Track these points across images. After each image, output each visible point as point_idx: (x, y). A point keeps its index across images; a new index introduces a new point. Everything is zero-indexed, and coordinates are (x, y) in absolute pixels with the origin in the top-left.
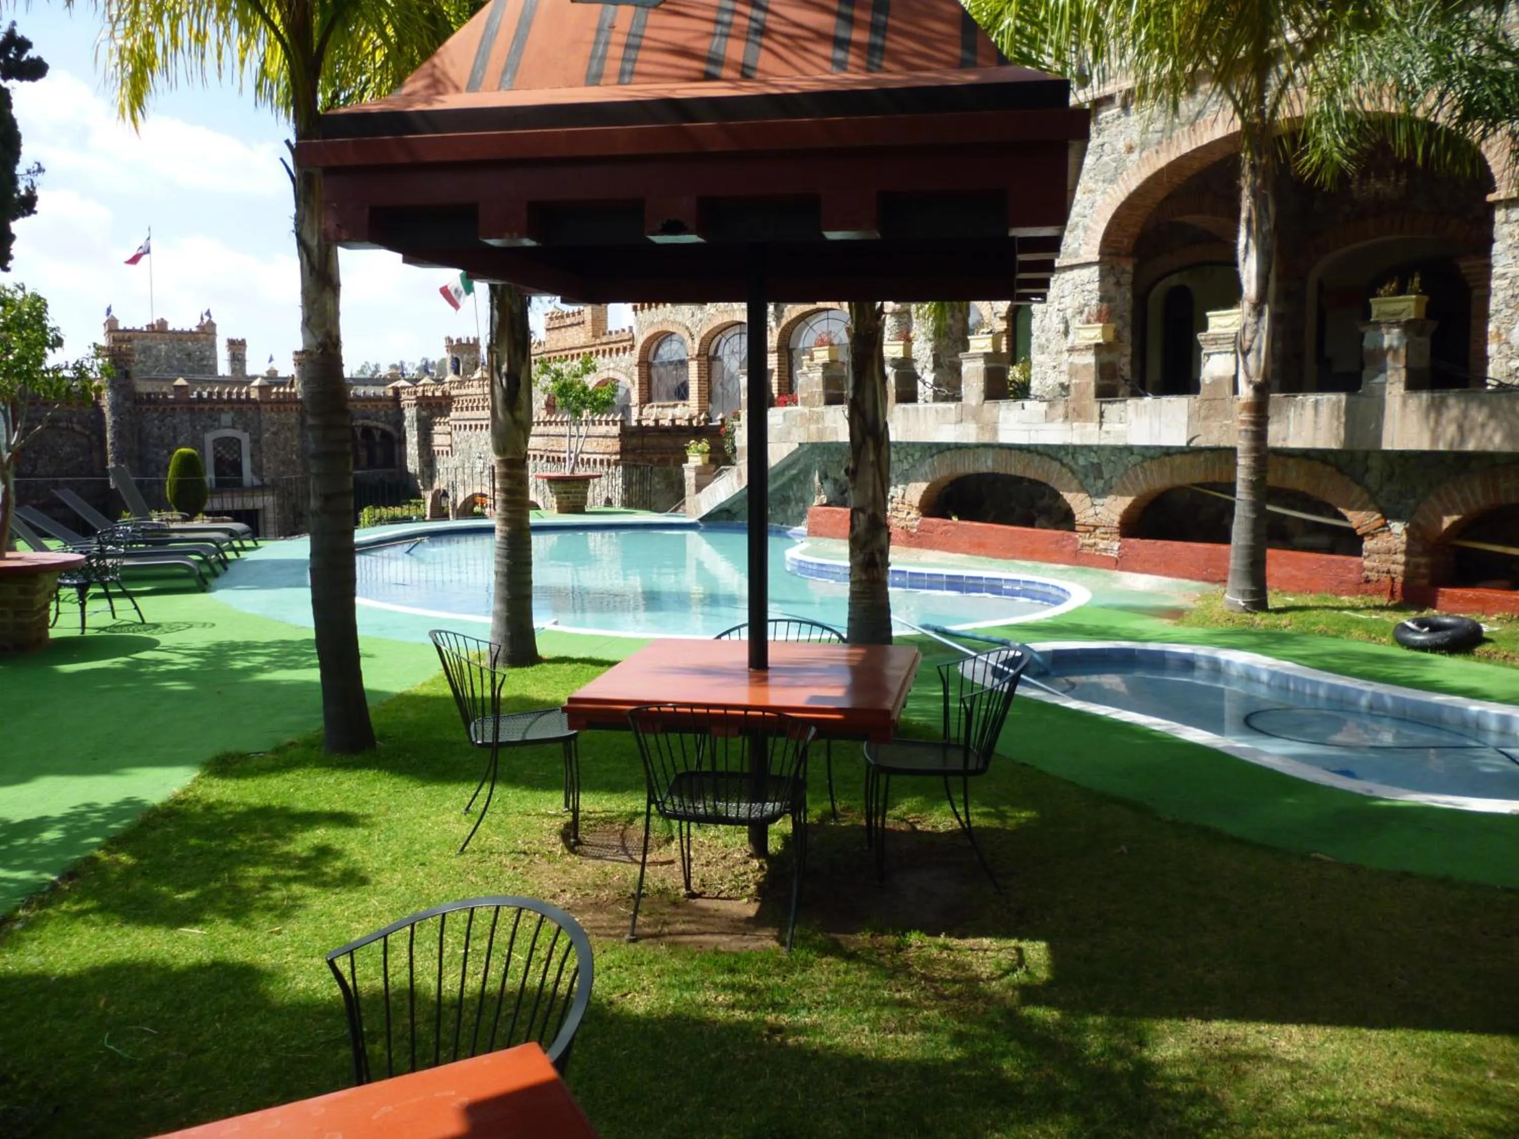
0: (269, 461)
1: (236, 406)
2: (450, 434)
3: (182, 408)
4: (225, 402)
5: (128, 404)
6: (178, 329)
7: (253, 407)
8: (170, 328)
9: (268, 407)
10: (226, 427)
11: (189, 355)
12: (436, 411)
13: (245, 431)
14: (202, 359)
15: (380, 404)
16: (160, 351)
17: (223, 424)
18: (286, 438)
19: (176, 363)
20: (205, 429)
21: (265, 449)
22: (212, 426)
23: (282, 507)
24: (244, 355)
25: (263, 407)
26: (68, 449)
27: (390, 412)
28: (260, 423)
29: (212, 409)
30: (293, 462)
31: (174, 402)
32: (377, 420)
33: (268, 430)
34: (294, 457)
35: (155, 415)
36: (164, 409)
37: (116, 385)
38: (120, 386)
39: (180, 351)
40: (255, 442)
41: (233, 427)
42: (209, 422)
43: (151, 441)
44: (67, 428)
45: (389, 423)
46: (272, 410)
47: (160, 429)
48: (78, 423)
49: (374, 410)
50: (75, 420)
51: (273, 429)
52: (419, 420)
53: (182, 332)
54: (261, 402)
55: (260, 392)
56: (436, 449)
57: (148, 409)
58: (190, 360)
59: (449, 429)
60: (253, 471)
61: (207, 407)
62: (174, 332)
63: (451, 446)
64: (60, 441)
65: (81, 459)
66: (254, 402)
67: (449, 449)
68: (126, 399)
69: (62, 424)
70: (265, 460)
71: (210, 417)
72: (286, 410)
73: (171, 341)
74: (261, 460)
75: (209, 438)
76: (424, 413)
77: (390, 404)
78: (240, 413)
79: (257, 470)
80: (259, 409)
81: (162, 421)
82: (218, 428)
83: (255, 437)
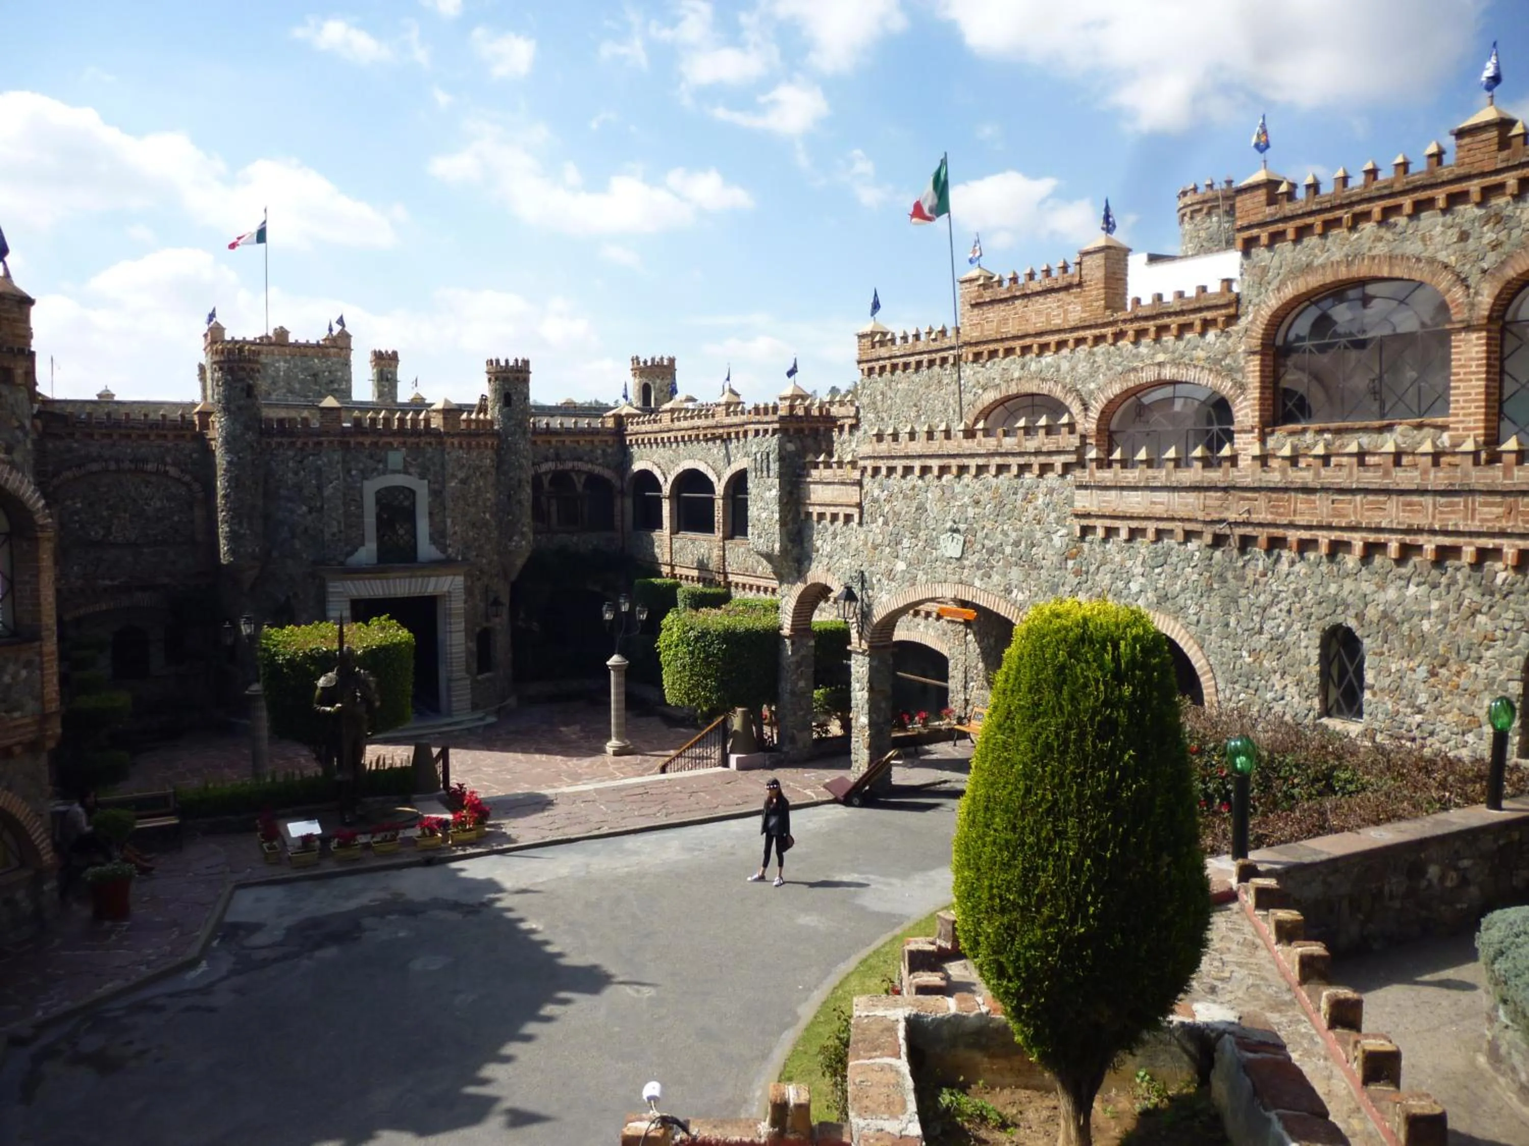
0: (454, 524)
1: (411, 440)
2: (860, 484)
3: (331, 442)
4: (395, 434)
5: (250, 436)
6: (302, 340)
7: (433, 440)
8: (291, 339)
9: (456, 441)
10: (394, 472)
11: (315, 375)
12: (810, 442)
13: (422, 477)
14: (332, 382)
15: (597, 439)
16: (278, 370)
17: (390, 467)
18: (478, 489)
19: (297, 386)
20: (365, 475)
21: (450, 504)
22: (376, 469)
23: (469, 591)
24: (394, 374)
25: (449, 441)
26: (159, 504)
27: (609, 450)
28: (443, 466)
29: (375, 444)
30: (486, 524)
31: (318, 433)
32: (591, 462)
33: (454, 476)
34: (488, 516)
35: (291, 453)
36: (305, 444)
37: (233, 407)
38: (239, 408)
39: (303, 370)
40: (436, 494)
41: (406, 472)
42: (370, 463)
43: (283, 492)
44: (157, 472)
45: (608, 467)
46: (461, 445)
47: (296, 473)
48: (174, 464)
49: (588, 448)
50: (169, 460)
51: (461, 475)
52: (781, 459)
53: (307, 346)
54: (447, 434)
55: (445, 418)
56: (815, 510)
57: (280, 444)
58: (316, 383)
59: (856, 475)
60: (433, 540)
61: (367, 441)
62: (297, 345)
63: (860, 506)
64: (147, 491)
65: (176, 518)
66: (436, 433)
67: (855, 512)
68: (247, 428)
69: (150, 467)
70: (449, 521)
71: (371, 457)
72: (478, 444)
73: (293, 356)
74: (445, 522)
75: (371, 487)
76: (791, 447)
77: (610, 440)
78: (416, 450)
79: (438, 536)
80: (441, 443)
81: (301, 462)
82: (384, 473)
83: (436, 486)
